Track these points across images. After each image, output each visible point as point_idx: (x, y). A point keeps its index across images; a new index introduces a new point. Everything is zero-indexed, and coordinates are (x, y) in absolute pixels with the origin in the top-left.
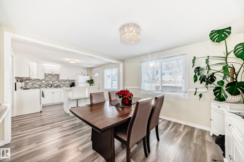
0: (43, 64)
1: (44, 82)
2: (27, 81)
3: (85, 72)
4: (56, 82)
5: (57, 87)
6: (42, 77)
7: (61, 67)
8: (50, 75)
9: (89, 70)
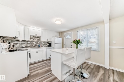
0: (29, 28)
1: (29, 42)
2: (16, 42)
3: (58, 35)
4: (39, 42)
5: (39, 47)
6: (28, 39)
7: (42, 30)
8: (33, 37)
9: (60, 33)
